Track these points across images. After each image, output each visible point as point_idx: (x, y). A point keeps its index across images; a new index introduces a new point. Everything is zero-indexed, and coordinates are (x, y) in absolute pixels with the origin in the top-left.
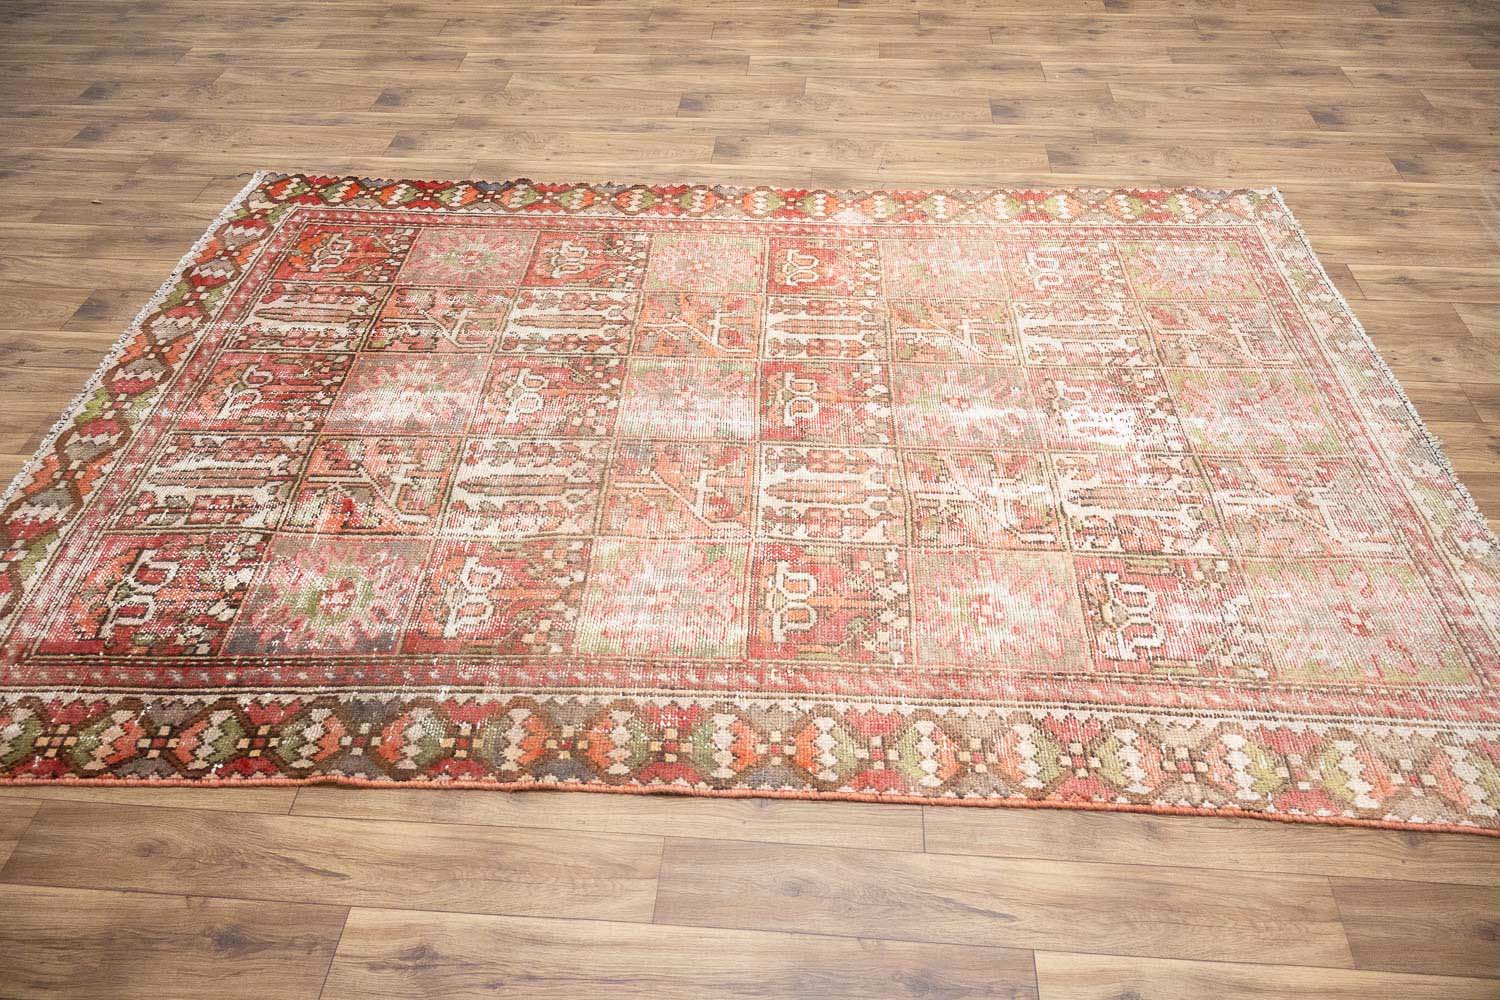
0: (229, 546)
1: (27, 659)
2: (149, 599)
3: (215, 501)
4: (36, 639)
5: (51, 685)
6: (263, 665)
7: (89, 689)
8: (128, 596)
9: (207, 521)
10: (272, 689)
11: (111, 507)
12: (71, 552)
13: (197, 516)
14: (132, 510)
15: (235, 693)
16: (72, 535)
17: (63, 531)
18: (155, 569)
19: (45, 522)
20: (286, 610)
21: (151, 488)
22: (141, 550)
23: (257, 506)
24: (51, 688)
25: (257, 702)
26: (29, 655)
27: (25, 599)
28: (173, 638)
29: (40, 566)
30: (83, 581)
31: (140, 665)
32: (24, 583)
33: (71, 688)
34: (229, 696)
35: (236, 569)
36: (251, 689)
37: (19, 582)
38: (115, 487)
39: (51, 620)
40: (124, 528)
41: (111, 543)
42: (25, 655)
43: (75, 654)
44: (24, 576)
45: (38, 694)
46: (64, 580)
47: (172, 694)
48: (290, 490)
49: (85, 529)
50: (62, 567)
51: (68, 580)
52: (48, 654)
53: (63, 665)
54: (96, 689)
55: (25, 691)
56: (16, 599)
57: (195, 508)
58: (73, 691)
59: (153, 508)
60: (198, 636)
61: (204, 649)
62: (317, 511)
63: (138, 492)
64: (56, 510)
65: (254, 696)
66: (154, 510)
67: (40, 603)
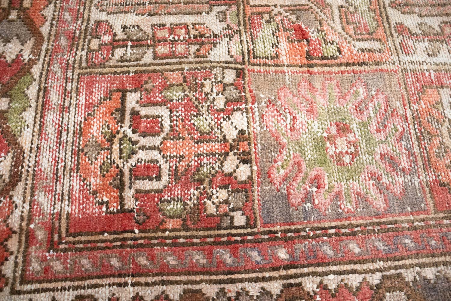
0: (207, 83)
1: (60, 243)
2: (156, 155)
3: (172, 31)
4: (59, 215)
5: (99, 277)
6: (308, 237)
7: (142, 280)
8: (134, 152)
9: (173, 55)
10: (334, 268)
11: (73, 41)
12: (54, 97)
13: (162, 49)
14: (95, 44)
15: (296, 276)
16: (47, 76)
17: (36, 70)
18: (147, 117)
19: (13, 61)
20: (299, 164)
21: (103, 16)
22: (124, 92)
23: (215, 36)
24: (100, 282)
25: (323, 287)
26: (60, 237)
27: (29, 162)
28: (200, 207)
29: (29, 116)
30: (81, 134)
31: (183, 244)
32: (19, 139)
33: (122, 280)
34: (292, 281)
35: (228, 113)
36: (311, 269)
37: (14, 138)
38: (67, 16)
39: (66, 188)
40: (94, 66)
41: (90, 85)
42: (56, 238)
43: (110, 233)
44: (16, 131)
45: (90, 291)
46: (60, 134)
47: (233, 281)
48: (238, 15)
49: (56, 67)
50: (51, 117)
51: (64, 134)
52: (80, 234)
53: (101, 249)
54: (150, 280)
55: (75, 288)
56: (18, 161)
57: (156, 41)
58: (126, 284)
59: (114, 40)
60: (226, 202)
61: (239, 219)
62: (274, 40)
63: (92, 22)
64: (19, 47)
65: (318, 279)
66: (115, 44)
67: (46, 164)
